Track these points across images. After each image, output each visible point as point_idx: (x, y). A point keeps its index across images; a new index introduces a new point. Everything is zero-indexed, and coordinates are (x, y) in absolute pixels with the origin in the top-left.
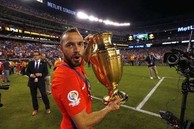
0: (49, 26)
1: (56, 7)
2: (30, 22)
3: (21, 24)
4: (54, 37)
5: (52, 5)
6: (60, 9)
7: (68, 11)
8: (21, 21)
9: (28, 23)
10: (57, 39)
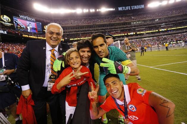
0: (121, 26)
1: (126, 9)
2: (108, 28)
3: (103, 31)
4: (123, 35)
5: (122, 9)
6: (128, 9)
7: (136, 7)
8: (103, 29)
9: (107, 29)
10: (126, 35)
